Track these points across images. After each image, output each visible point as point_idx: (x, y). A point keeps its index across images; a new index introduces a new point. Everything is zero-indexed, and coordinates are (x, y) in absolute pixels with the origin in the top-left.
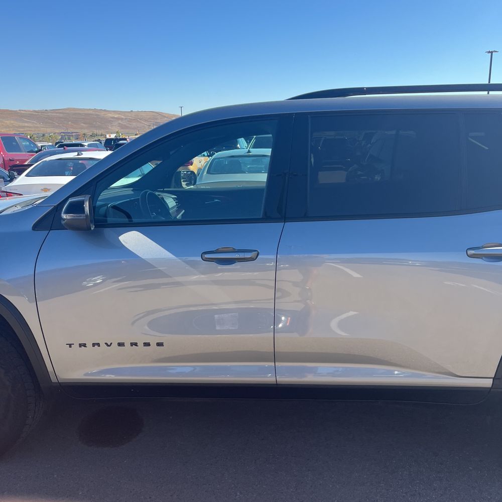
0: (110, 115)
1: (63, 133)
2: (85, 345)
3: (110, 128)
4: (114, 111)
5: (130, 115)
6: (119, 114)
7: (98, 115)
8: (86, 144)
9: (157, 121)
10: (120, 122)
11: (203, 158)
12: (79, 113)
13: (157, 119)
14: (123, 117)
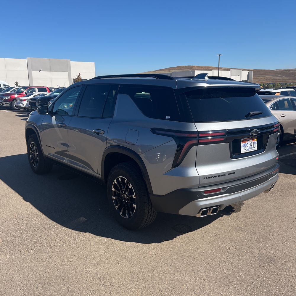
2: (47, 146)
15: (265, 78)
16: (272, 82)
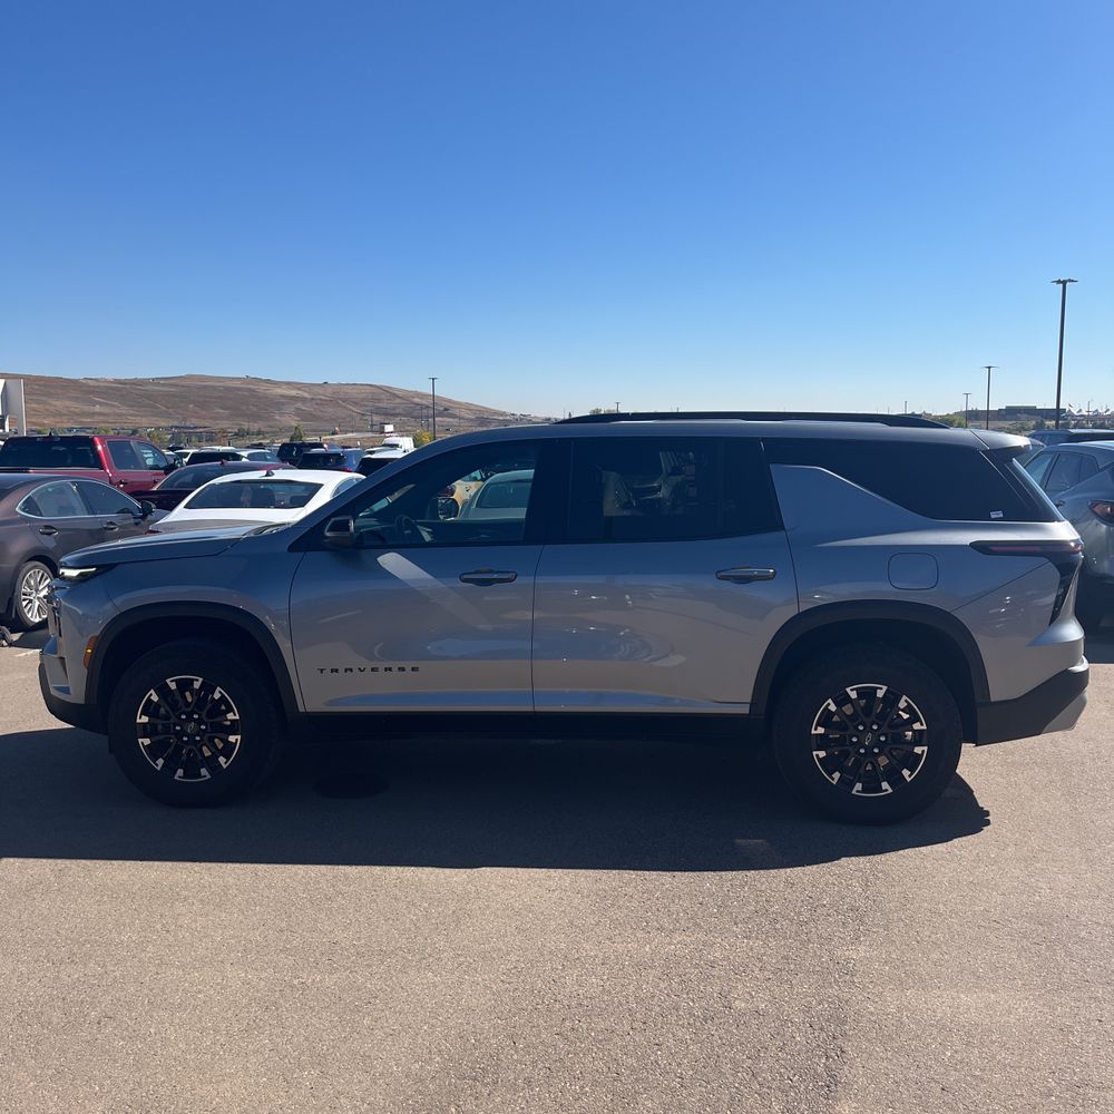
0: (279, 391)
1: (176, 427)
2: (337, 671)
3: (277, 417)
4: (288, 383)
5: (320, 392)
6: (299, 389)
7: (254, 391)
8: (244, 453)
9: (381, 405)
10: (299, 405)
11: (473, 484)
12: (213, 387)
13: (379, 400)
14: (306, 395)
15: (47, 407)
16: (75, 422)
